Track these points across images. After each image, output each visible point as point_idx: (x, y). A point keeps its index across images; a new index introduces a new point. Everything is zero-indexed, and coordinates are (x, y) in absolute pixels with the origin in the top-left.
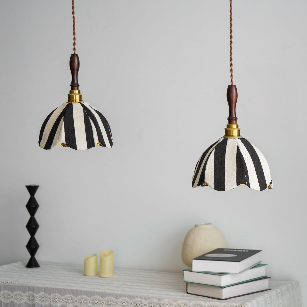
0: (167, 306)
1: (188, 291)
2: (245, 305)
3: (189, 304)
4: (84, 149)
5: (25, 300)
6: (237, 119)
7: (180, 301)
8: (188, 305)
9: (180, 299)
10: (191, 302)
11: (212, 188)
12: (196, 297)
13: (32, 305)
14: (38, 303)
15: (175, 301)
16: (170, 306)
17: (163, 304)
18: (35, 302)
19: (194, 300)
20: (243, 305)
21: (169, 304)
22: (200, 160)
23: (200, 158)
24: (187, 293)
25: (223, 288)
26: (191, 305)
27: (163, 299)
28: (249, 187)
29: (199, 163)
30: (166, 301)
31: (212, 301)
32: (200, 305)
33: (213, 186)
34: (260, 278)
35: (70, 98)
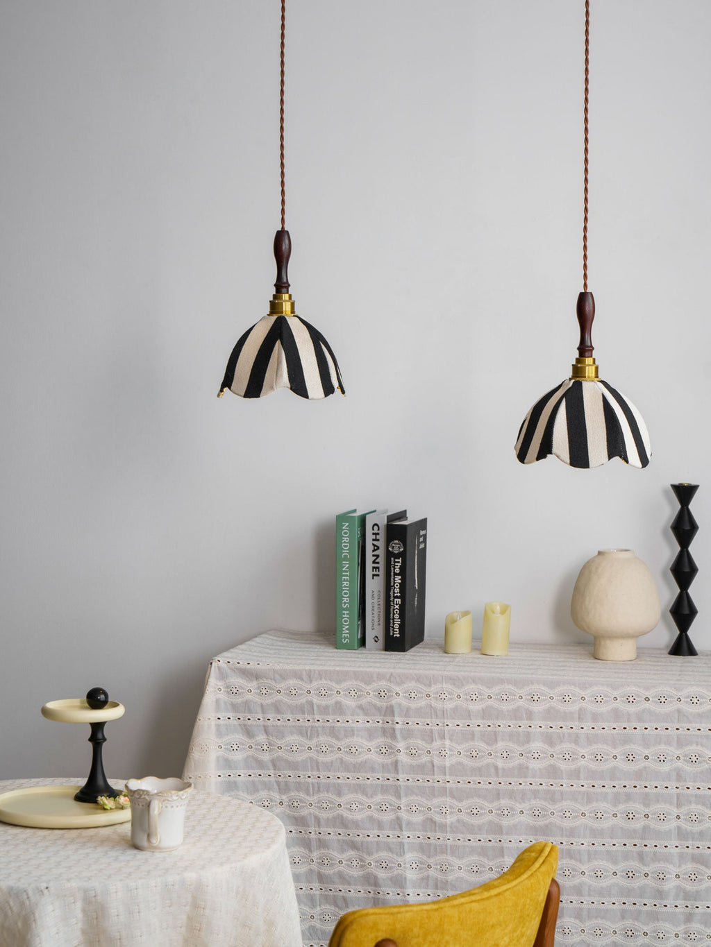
4: (320, 397)
5: (369, 699)
6: (593, 349)
11: (566, 463)
13: (387, 707)
14: (400, 705)
18: (393, 702)
22: (529, 418)
23: (528, 414)
28: (627, 462)
29: (529, 422)
33: (568, 461)
35: (275, 307)
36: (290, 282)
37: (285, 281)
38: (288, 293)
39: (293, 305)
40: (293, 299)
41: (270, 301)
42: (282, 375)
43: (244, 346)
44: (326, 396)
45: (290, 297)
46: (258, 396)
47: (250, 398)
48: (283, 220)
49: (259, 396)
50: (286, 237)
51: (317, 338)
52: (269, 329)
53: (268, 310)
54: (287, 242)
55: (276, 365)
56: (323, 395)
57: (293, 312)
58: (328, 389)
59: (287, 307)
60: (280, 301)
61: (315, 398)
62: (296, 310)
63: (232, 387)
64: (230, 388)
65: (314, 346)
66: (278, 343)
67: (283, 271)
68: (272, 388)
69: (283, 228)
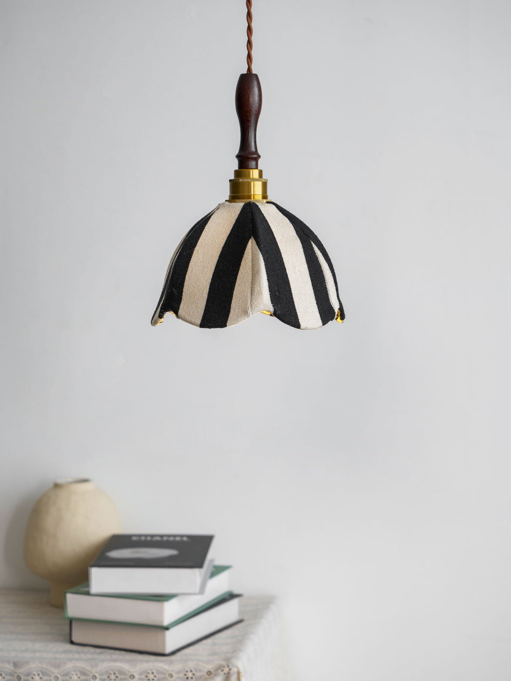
0: (37, 678)
1: (74, 639)
2: (231, 667)
3: (94, 670)
4: (316, 325)
6: (259, 156)
7: (70, 665)
8: (91, 672)
9: (70, 660)
10: (96, 665)
12: (100, 653)
15: (58, 666)
16: (45, 678)
17: (28, 675)
19: (103, 661)
20: (226, 666)
21: (42, 673)
24: (72, 643)
25: (167, 628)
26: (97, 672)
27: (27, 663)
30: (34, 666)
31: (147, 662)
32: (122, 672)
34: (222, 598)
35: (238, 189)
36: (259, 152)
37: (253, 149)
38: (257, 168)
39: (265, 185)
40: (264, 177)
41: (230, 181)
42: (260, 293)
43: (197, 248)
44: (324, 324)
45: (261, 173)
46: (223, 324)
47: (210, 327)
48: (249, 57)
49: (225, 326)
50: (255, 83)
51: (306, 235)
52: (234, 221)
53: (226, 193)
54: (256, 90)
55: (250, 277)
56: (320, 323)
57: (265, 197)
58: (327, 313)
59: (256, 189)
60: (246, 180)
61: (309, 327)
62: (269, 193)
63: (180, 312)
64: (176, 312)
65: (304, 247)
66: (251, 244)
67: (252, 135)
68: (245, 313)
69: (249, 69)
